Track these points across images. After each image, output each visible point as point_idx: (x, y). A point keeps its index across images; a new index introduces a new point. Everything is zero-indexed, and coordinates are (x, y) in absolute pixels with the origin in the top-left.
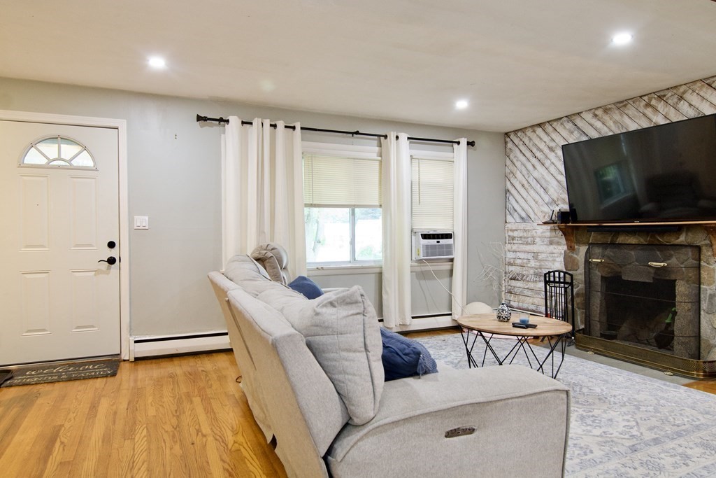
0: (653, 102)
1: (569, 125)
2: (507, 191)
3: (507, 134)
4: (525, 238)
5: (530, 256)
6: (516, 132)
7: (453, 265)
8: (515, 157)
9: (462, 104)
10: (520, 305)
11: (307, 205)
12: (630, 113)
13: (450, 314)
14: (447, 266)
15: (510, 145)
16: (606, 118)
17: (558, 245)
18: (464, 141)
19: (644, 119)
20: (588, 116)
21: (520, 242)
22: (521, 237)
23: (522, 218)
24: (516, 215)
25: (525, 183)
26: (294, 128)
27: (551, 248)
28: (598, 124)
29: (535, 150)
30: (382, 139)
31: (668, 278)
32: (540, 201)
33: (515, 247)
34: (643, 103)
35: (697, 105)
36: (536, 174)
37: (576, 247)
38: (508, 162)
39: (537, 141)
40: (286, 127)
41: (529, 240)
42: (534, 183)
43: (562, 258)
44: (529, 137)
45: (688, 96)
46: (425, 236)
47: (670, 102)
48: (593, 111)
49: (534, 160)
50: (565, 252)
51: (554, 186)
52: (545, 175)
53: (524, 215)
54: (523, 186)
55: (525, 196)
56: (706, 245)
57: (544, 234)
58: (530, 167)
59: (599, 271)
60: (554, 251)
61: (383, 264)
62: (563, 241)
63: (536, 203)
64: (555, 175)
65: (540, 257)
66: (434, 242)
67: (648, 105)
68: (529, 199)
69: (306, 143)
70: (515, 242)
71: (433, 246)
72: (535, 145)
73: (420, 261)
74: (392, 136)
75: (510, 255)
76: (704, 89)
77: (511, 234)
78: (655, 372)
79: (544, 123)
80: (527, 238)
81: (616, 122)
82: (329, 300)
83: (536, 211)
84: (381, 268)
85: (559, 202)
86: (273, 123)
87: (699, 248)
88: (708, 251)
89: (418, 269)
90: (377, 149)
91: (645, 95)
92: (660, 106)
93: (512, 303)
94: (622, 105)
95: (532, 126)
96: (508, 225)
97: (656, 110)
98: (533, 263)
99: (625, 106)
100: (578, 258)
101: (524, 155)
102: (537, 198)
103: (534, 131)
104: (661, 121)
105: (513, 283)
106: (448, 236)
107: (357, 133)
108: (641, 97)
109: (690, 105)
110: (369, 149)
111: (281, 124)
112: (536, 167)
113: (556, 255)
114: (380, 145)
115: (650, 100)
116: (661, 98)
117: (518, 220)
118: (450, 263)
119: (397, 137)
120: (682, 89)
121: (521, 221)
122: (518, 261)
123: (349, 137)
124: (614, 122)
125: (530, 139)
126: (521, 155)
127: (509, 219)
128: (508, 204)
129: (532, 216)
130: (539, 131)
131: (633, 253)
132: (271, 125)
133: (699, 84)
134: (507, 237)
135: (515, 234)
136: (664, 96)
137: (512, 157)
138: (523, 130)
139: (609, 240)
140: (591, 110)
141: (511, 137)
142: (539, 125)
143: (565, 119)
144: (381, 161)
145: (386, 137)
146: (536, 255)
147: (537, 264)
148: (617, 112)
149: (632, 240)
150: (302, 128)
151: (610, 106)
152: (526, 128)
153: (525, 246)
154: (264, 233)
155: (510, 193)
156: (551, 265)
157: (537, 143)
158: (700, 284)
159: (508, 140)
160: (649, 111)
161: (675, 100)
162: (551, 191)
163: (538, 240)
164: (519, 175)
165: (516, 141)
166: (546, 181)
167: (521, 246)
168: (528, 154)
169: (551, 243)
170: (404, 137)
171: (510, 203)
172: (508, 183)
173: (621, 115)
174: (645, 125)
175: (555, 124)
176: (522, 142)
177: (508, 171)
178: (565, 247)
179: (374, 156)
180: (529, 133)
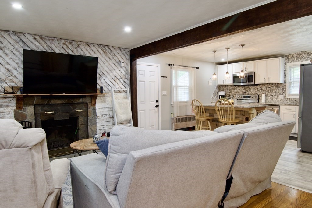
0: (67, 43)
1: (15, 38)
12: (56, 44)
16: (41, 41)
17: (8, 107)
19: (62, 49)
20: (31, 38)
28: (37, 44)
31: (75, 116)
34: (62, 42)
35: (84, 51)
37: (23, 107)
43: (13, 115)
45: (81, 46)
47: (74, 46)
48: (34, 36)
50: (15, 111)
51: (3, 71)
56: (89, 102)
59: (40, 118)
60: (4, 111)
64: (4, 64)
67: (64, 44)
76: (87, 46)
81: (47, 46)
85: (8, 81)
87: (87, 103)
88: (90, 104)
91: (63, 39)
92: (70, 46)
94: (52, 39)
97: (68, 47)
99: (53, 40)
100: (26, 113)
104: (71, 53)
108: (61, 39)
109: (82, 50)
113: (5, 113)
115: (66, 42)
116: (71, 43)
120: (79, 43)
124: (46, 45)
131: (59, 107)
133: (85, 44)
136: (72, 43)
139: (46, 103)
140: (32, 34)
143: (12, 32)
148: (48, 41)
149: (59, 102)
151: (44, 37)
158: (88, 116)
160: (65, 47)
161: (76, 46)
173: (51, 44)
174: (63, 52)
175: (3, 33)
178: (15, 108)
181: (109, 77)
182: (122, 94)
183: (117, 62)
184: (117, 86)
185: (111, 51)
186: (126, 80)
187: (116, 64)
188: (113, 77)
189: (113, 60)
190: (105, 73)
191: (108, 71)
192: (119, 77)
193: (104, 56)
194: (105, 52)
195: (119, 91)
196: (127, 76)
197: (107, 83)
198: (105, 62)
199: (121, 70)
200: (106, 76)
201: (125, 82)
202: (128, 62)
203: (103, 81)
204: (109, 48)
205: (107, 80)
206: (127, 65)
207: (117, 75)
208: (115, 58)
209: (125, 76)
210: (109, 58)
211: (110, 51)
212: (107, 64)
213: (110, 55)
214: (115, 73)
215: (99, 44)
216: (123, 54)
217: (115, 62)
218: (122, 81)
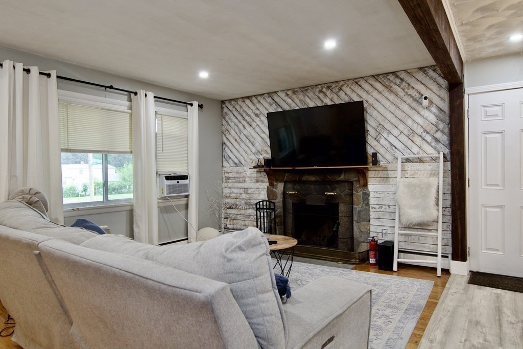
0: (324, 90)
1: (269, 100)
2: (224, 143)
3: (223, 102)
4: (237, 178)
5: (242, 191)
6: (230, 101)
7: (188, 200)
8: (230, 119)
9: (204, 75)
10: (235, 226)
11: (63, 150)
12: (309, 95)
13: (187, 239)
14: (183, 201)
15: (225, 110)
16: (294, 97)
17: (263, 182)
18: (196, 104)
19: (318, 100)
20: (282, 95)
21: (234, 181)
22: (235, 177)
23: (236, 164)
24: (230, 161)
25: (238, 138)
26: (49, 75)
27: (258, 184)
28: (289, 101)
29: (244, 115)
30: (132, 95)
31: (334, 202)
32: (249, 152)
33: (230, 185)
34: (318, 90)
35: (350, 95)
36: (245, 132)
37: (275, 183)
38: (224, 123)
39: (246, 109)
40: (41, 73)
41: (241, 179)
42: (244, 138)
43: (265, 192)
44: (240, 105)
45: (344, 88)
46: (168, 178)
47: (334, 90)
48: (285, 91)
49: (244, 122)
50: (268, 187)
51: (259, 141)
52: (252, 133)
53: (236, 161)
54: (236, 140)
55: (237, 148)
56: (356, 181)
57: (252, 175)
58: (241, 127)
59: (291, 200)
60: (260, 187)
61: (134, 203)
62: (266, 180)
63: (246, 153)
64: (260, 133)
65: (249, 192)
66: (174, 182)
67: (321, 91)
68: (241, 150)
69: (61, 91)
70: (230, 181)
71: (174, 186)
72: (245, 111)
73: (164, 198)
74: (142, 93)
75: (226, 191)
76: (354, 85)
77: (227, 175)
78: (332, 263)
79: (251, 96)
80: (240, 178)
81: (300, 100)
82: (237, 244)
83: (246, 159)
84: (133, 205)
85: (263, 153)
86: (26, 68)
87: (351, 183)
88: (357, 184)
89: (162, 205)
90: (128, 103)
91: (319, 85)
92: (328, 93)
93: (228, 226)
94: (305, 89)
95: (242, 98)
96: (224, 169)
97: (325, 95)
98: (244, 196)
99: (307, 90)
100: (277, 191)
101: (237, 118)
102: (247, 149)
103: (244, 101)
104: (330, 103)
105: (229, 211)
106: (185, 177)
107: (111, 87)
108: (316, 85)
109: (346, 94)
110: (120, 102)
111: (35, 70)
112: (246, 127)
113: (260, 190)
114: (130, 100)
115: (322, 88)
116: (329, 88)
117: (232, 164)
118: (186, 199)
119: (146, 95)
120: (341, 84)
121: (235, 165)
122: (233, 195)
123: (103, 90)
124: (299, 100)
125: (241, 107)
126: (235, 118)
127: (225, 164)
128: (224, 153)
129: (243, 162)
130: (248, 101)
131: (312, 187)
132: (24, 70)
133: (351, 82)
134: (224, 178)
135: (230, 175)
136: (331, 86)
137: (227, 118)
138: (235, 100)
139: (297, 179)
140: (284, 90)
141: (227, 104)
142: (248, 97)
143: (266, 95)
144: (131, 114)
145: (136, 94)
146: (246, 190)
147: (247, 196)
148: (301, 94)
149: (312, 179)
150: (58, 77)
151: (297, 90)
152: (238, 99)
153: (237, 184)
154: (16, 177)
155: (226, 145)
156: (257, 196)
157: (246, 110)
158: (353, 204)
159: (224, 106)
160: (321, 95)
161: (337, 90)
162: (257, 144)
163: (247, 179)
164: (232, 132)
165: (231, 107)
166: (253, 137)
167: (235, 184)
168: (240, 118)
169: (257, 181)
170: (151, 95)
171: (226, 153)
172: (224, 138)
173: (304, 97)
174: (320, 104)
175: (259, 98)
176: (234, 109)
177: (224, 129)
178: (268, 184)
179: (125, 109)
180: (240, 102)
181: (396, 132)
182: (427, 167)
183: (415, 100)
184: (415, 149)
185: (402, 80)
186: (439, 135)
187: (414, 104)
188: (406, 132)
189: (405, 98)
190: (388, 126)
191: (394, 120)
192: (419, 131)
193: (386, 93)
194: (386, 87)
195: (420, 160)
196: (441, 126)
197: (392, 145)
198: (388, 104)
199: (426, 113)
200: (389, 132)
201: (437, 140)
202: (445, 94)
203: (382, 141)
204: (397, 77)
205: (392, 139)
206: (442, 102)
207: (415, 127)
208: (411, 92)
209: (436, 126)
210: (397, 95)
211: (398, 81)
212: (393, 108)
213: (398, 90)
214: (409, 122)
215: (376, 75)
216: (431, 78)
217: (409, 100)
218: (428, 138)
